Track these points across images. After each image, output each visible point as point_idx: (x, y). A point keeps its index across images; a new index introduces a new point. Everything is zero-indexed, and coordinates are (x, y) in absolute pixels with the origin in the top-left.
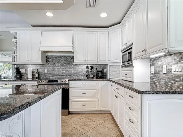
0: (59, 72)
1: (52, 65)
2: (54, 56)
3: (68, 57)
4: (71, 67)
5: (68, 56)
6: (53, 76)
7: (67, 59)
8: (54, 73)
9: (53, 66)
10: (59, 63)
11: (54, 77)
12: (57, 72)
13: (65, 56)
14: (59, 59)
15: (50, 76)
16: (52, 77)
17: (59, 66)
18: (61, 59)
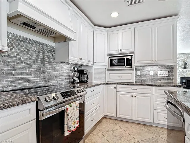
0: (27, 75)
1: (11, 57)
2: (16, 35)
3: (44, 47)
4: (48, 65)
5: (44, 45)
6: (12, 86)
7: (42, 51)
8: (16, 77)
9: (12, 59)
10: (27, 54)
11: (17, 88)
12: (24, 76)
13: (39, 43)
14: (28, 45)
15: (5, 87)
16: (9, 89)
17: (28, 61)
18: (31, 46)
